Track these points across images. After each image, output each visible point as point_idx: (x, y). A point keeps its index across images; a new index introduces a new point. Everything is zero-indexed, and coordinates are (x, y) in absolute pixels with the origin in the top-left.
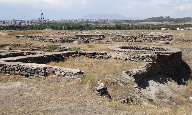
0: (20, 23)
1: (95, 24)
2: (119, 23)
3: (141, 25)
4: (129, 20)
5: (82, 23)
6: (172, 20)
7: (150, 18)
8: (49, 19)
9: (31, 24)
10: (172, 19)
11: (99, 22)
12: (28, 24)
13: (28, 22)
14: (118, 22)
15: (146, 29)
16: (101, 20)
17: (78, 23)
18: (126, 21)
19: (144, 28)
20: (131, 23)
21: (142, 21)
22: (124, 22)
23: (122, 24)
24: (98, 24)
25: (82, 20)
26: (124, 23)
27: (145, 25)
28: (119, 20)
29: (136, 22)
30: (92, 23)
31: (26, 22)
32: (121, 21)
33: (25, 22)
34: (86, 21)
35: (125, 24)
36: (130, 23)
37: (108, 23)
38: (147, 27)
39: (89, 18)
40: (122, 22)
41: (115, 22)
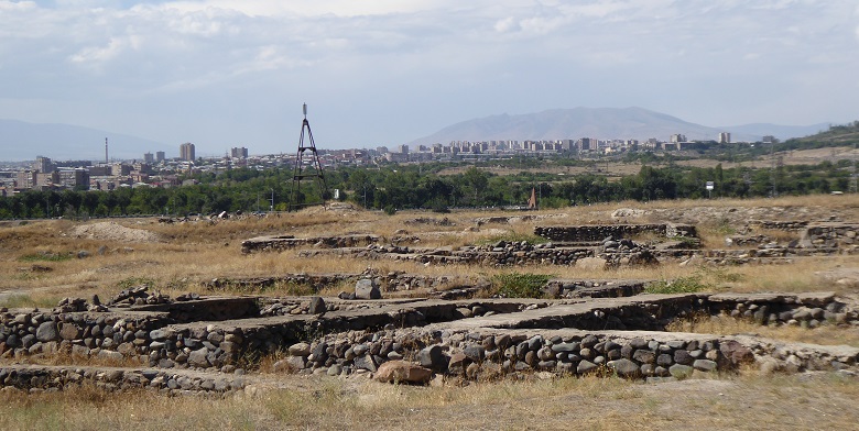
0: (83, 178)
1: (516, 172)
2: (655, 157)
3: (791, 168)
4: (714, 143)
5: (440, 167)
7: (842, 128)
8: (245, 152)
9: (145, 179)
11: (538, 161)
12: (130, 181)
13: (127, 169)
14: (649, 155)
15: (826, 189)
16: (549, 147)
17: (414, 167)
18: (702, 148)
19: (812, 186)
20: (730, 160)
21: (793, 145)
22: (686, 153)
23: (679, 163)
24: (534, 171)
25: (437, 150)
26: (688, 158)
27: (815, 168)
28: (659, 144)
29: (760, 149)
30: (495, 164)
31: (116, 171)
32: (670, 147)
33: (108, 171)
34: (461, 153)
35: (694, 163)
36: (723, 159)
37: (591, 164)
38: (833, 181)
39: (474, 138)
40: (674, 153)
41: (633, 153)
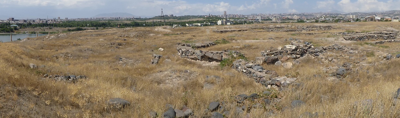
6: (176, 18)
8: (67, 18)
10: (176, 16)
18: (137, 19)
21: (150, 19)
34: (100, 19)
